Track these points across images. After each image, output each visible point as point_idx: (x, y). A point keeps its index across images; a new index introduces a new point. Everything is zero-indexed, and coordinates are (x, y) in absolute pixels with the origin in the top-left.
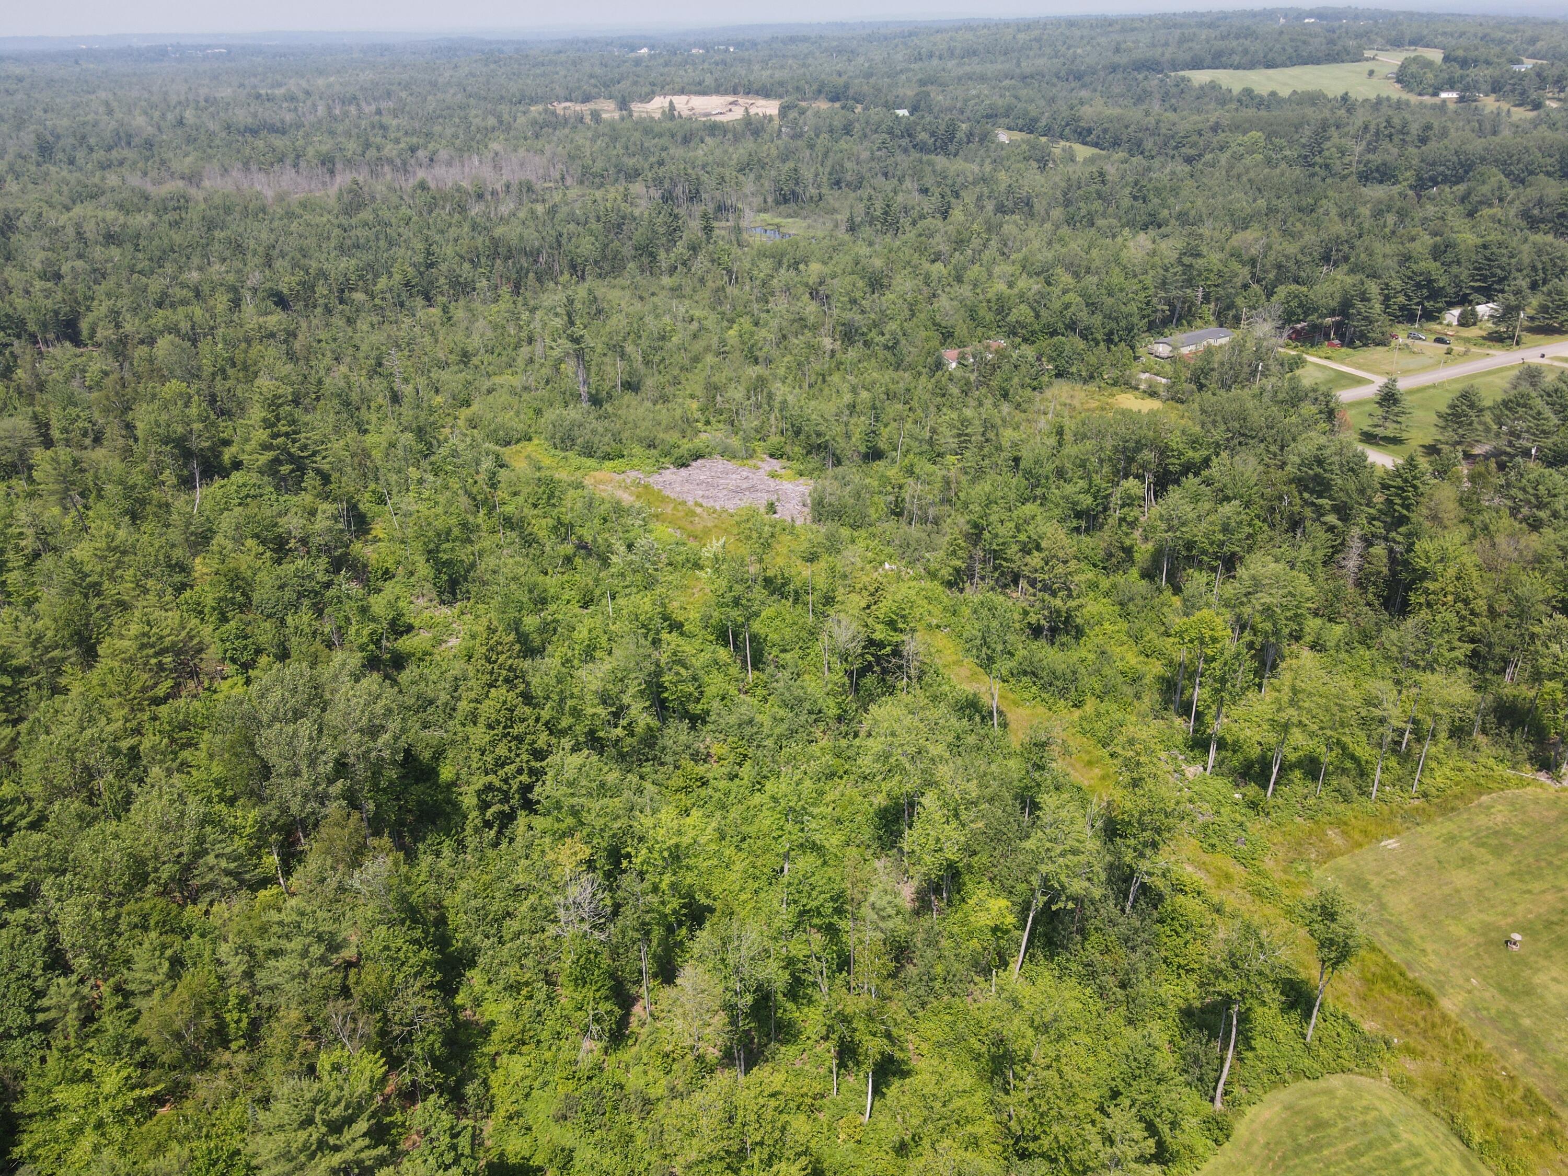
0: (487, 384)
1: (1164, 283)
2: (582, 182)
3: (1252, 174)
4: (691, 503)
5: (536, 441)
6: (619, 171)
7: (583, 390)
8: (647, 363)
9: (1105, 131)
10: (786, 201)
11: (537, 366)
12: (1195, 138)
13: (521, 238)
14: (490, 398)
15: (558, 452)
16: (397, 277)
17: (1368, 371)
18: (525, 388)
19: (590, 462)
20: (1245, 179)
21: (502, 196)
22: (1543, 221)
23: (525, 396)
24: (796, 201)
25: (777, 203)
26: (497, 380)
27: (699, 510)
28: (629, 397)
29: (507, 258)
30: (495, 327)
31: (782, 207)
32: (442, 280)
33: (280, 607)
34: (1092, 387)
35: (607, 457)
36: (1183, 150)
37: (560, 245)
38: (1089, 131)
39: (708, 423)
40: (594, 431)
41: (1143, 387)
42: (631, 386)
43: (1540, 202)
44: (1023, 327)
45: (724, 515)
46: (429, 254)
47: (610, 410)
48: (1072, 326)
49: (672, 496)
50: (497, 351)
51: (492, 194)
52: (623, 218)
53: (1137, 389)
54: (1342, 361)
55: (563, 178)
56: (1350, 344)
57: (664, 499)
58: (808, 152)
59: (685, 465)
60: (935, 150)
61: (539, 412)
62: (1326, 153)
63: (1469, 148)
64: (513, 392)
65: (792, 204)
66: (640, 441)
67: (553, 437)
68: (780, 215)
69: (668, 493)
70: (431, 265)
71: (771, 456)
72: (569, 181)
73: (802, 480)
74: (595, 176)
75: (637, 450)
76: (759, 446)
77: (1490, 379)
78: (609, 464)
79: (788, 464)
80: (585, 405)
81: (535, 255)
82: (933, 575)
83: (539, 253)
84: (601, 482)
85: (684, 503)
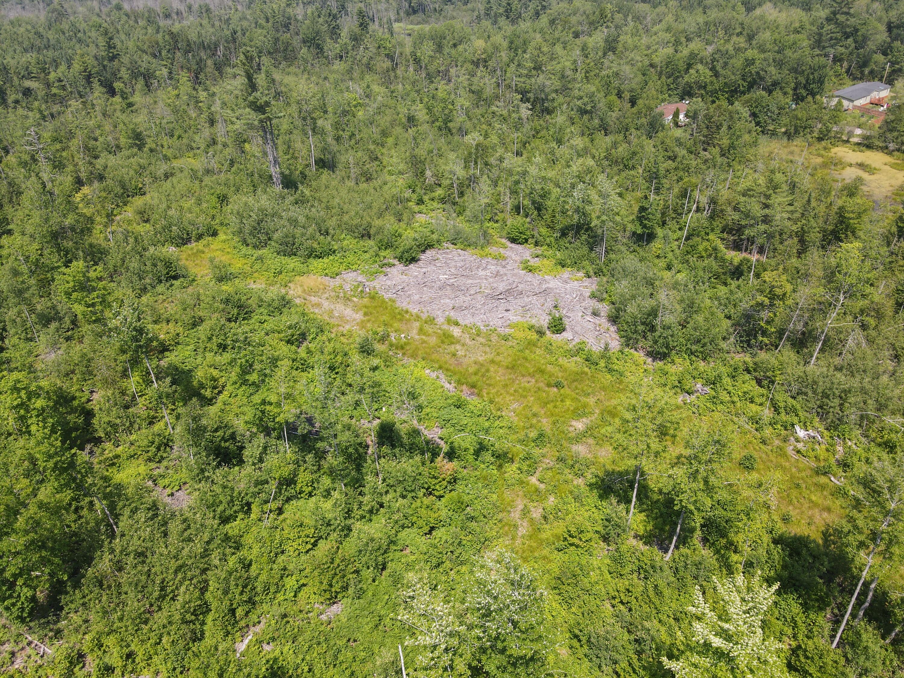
0: (163, 168)
4: (440, 320)
5: (222, 236)
7: (274, 171)
8: (338, 139)
10: (415, 12)
11: (220, 147)
13: (199, 35)
14: (167, 185)
15: (250, 251)
16: (77, 67)
18: (208, 172)
19: (292, 263)
21: (185, 15)
23: (207, 180)
24: (424, 11)
25: (408, 14)
26: (176, 163)
27: (456, 332)
28: (325, 175)
29: (187, 52)
30: (176, 111)
31: (412, 17)
32: (123, 70)
34: (801, 142)
35: (312, 254)
37: (234, 40)
39: (420, 202)
40: (294, 222)
41: (855, 139)
42: (327, 164)
45: (494, 338)
46: (110, 47)
47: (307, 192)
48: (755, 83)
49: (414, 310)
50: (177, 134)
51: (177, 13)
52: (289, 18)
53: (849, 142)
59: (414, 260)
61: (223, 199)
64: (194, 175)
65: (421, 14)
66: (351, 230)
67: (240, 231)
68: (412, 23)
69: (403, 304)
70: (112, 59)
71: (513, 240)
73: (566, 273)
75: (349, 242)
76: (492, 228)
78: (316, 264)
79: (539, 250)
80: (278, 189)
81: (212, 48)
83: (216, 46)
84: (311, 291)
85: (431, 321)
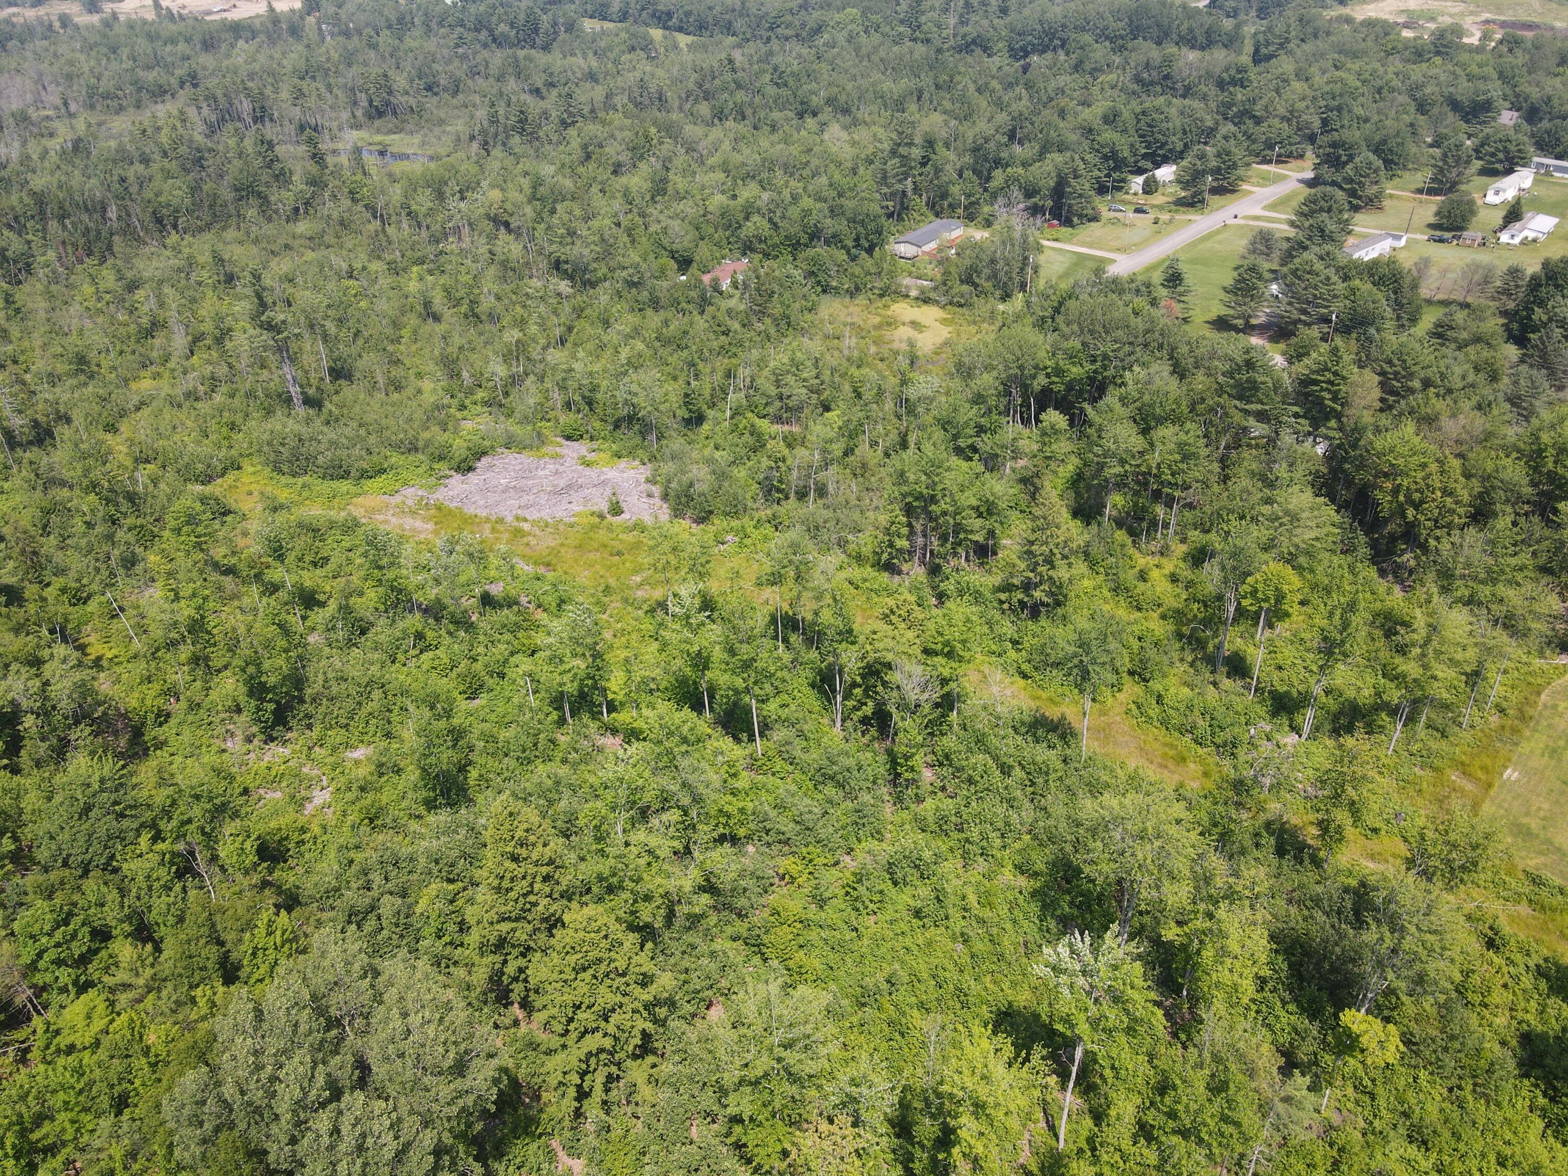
1: (885, 178)
2: (92, 107)
3: (882, 53)
4: (509, 519)
5: (248, 468)
6: (140, 90)
7: (294, 391)
9: (688, 14)
10: (380, 114)
12: (789, 18)
15: (291, 479)
17: (1100, 249)
18: (190, 396)
19: (344, 486)
20: (875, 58)
22: (1152, 83)
24: (394, 114)
25: (371, 117)
27: (526, 526)
31: (377, 123)
33: (96, 847)
34: (861, 300)
35: (364, 475)
36: (779, 31)
38: (669, 15)
39: (462, 407)
41: (914, 293)
42: (340, 373)
43: (1147, 66)
44: (761, 241)
45: (561, 527)
47: (335, 410)
48: (815, 235)
49: (483, 513)
53: (907, 296)
54: (1069, 241)
55: (66, 104)
56: (1068, 223)
57: (470, 521)
58: (372, 54)
59: (471, 469)
60: (519, 43)
62: (925, 28)
63: (1049, 16)
64: (173, 402)
66: (396, 446)
67: (276, 460)
68: (378, 131)
69: (471, 510)
71: (568, 438)
72: (73, 107)
73: (623, 463)
74: (106, 96)
75: (395, 459)
76: (545, 427)
77: (1208, 245)
78: (372, 484)
80: (301, 410)
81: (98, 209)
82: (859, 558)
83: (103, 206)
84: (374, 510)
85: (501, 521)
